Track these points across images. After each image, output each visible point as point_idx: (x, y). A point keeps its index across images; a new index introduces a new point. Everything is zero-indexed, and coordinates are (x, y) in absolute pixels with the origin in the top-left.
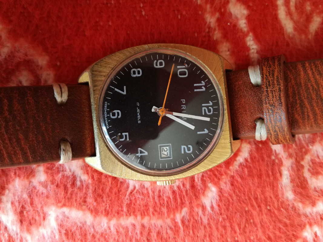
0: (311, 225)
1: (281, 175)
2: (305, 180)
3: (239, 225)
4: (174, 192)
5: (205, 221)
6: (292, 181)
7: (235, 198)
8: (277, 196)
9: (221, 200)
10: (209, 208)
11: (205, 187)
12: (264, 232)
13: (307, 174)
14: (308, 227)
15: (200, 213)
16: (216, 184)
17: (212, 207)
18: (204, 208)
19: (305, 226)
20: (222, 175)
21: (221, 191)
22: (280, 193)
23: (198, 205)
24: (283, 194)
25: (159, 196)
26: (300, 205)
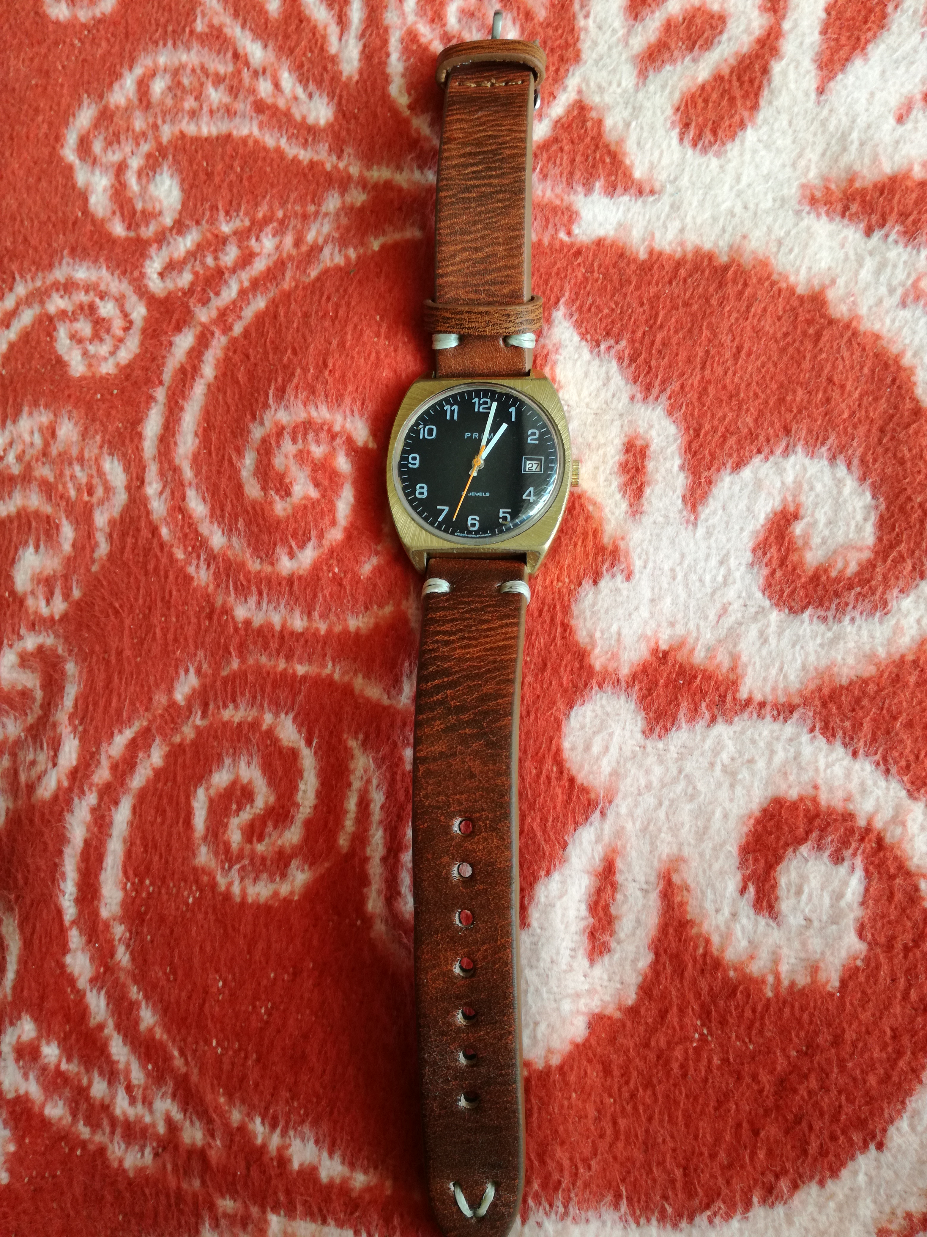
0: (52, 618)
1: (76, 700)
2: (43, 687)
3: (154, 639)
4: (234, 701)
5: (200, 654)
6: (62, 688)
7: (152, 679)
8: (90, 671)
9: (172, 680)
10: (192, 670)
11: (189, 700)
12: (122, 622)
13: (39, 694)
14: (57, 617)
15: (205, 666)
16: (172, 704)
17: (187, 671)
18: (198, 672)
19: (61, 619)
20: (162, 716)
21: (170, 690)
22: (85, 676)
23: (206, 676)
24: (81, 672)
25: (254, 698)
26: (60, 651)
